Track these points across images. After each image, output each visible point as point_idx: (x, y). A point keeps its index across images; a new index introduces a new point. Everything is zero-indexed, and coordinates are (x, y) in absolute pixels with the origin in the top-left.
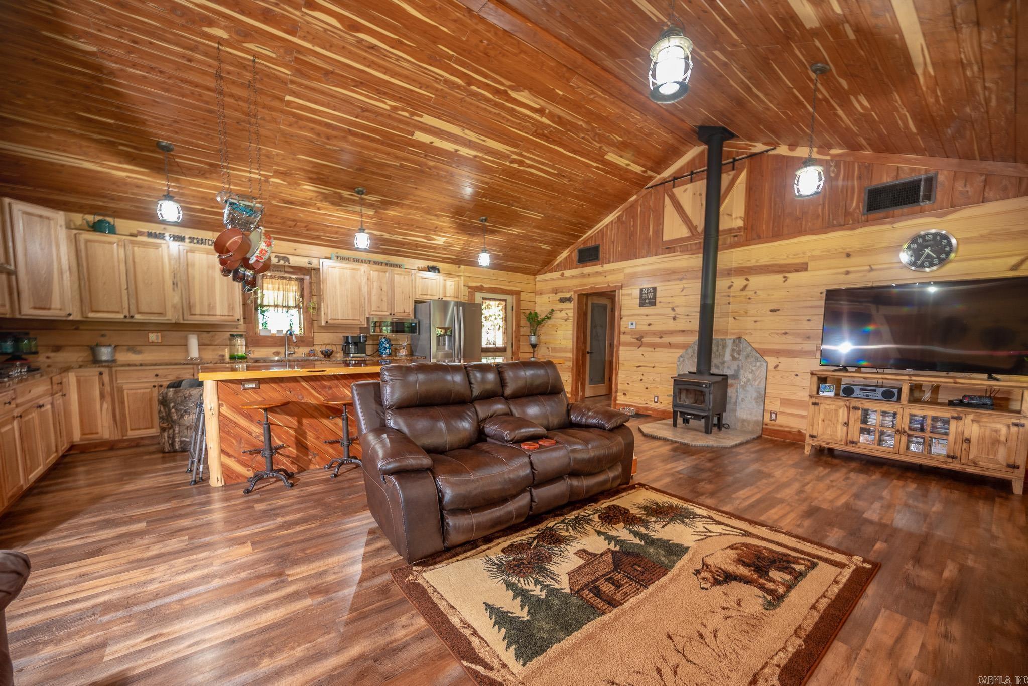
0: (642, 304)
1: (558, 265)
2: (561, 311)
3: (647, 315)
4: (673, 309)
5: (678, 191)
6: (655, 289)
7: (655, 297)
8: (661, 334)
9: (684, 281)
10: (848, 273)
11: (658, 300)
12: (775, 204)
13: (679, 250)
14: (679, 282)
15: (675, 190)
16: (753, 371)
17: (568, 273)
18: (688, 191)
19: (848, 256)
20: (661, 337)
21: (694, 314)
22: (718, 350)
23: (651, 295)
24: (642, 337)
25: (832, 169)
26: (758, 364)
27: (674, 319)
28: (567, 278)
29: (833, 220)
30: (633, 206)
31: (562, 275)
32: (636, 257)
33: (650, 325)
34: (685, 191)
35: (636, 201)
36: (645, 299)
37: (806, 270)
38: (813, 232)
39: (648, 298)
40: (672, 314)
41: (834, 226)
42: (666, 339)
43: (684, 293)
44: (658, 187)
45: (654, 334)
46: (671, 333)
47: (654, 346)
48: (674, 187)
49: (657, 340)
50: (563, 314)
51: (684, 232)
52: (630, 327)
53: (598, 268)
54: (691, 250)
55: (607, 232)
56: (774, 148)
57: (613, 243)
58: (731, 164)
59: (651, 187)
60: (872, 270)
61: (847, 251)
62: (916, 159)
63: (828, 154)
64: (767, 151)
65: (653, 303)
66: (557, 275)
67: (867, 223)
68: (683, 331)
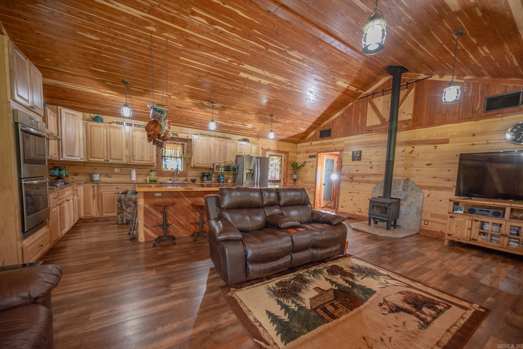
0: (353, 160)
1: (309, 138)
2: (310, 162)
3: (356, 166)
4: (370, 163)
5: (375, 100)
6: (361, 152)
7: (360, 156)
8: (363, 176)
9: (377, 148)
10: (473, 145)
11: (362, 157)
12: (430, 107)
13: (375, 131)
14: (374, 148)
16: (415, 197)
17: (314, 143)
18: (381, 100)
19: (474, 135)
20: (363, 177)
21: (382, 165)
22: (395, 185)
23: (358, 155)
24: (353, 177)
25: (465, 87)
26: (418, 193)
27: (371, 168)
28: (314, 145)
29: (465, 116)
30: (350, 108)
31: (311, 144)
32: (351, 135)
33: (357, 171)
34: (379, 100)
35: (352, 106)
36: (355, 157)
37: (448, 143)
38: (452, 122)
39: (357, 157)
40: (370, 165)
41: (465, 119)
42: (366, 179)
43: (377, 154)
44: (364, 98)
45: (360, 175)
46: (369, 175)
47: (359, 182)
48: (373, 98)
49: (361, 179)
50: (311, 164)
51: (378, 122)
52: (347, 171)
53: (330, 141)
54: (382, 131)
55: (335, 122)
56: (431, 77)
57: (339, 127)
58: (406, 86)
59: (361, 98)
60: (488, 143)
61: (473, 132)
62: (517, 81)
63: (463, 79)
64: (427, 78)
65: (359, 159)
66: (308, 144)
67: (485, 117)
68: (376, 174)
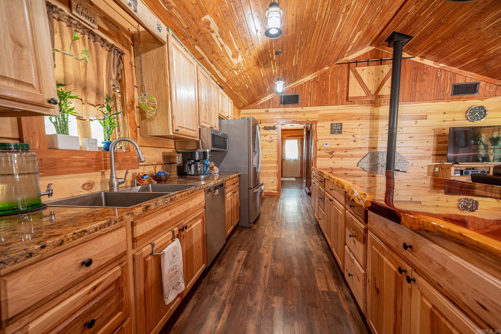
0: (332, 133)
1: (262, 104)
2: (265, 135)
3: (336, 139)
4: (354, 136)
5: (358, 69)
6: (341, 124)
7: (341, 129)
8: (346, 150)
9: (360, 121)
10: (444, 121)
11: (343, 130)
12: (412, 86)
13: (357, 103)
14: (357, 121)
15: (357, 69)
16: (402, 167)
17: (271, 110)
18: (365, 70)
19: (445, 113)
20: (346, 152)
21: (367, 139)
22: (383, 158)
23: (339, 128)
24: (333, 152)
25: (439, 73)
26: (405, 163)
27: (354, 141)
28: (271, 113)
29: (438, 97)
30: (325, 73)
31: (267, 111)
32: (327, 104)
33: (338, 145)
34: (363, 70)
35: (328, 70)
36: (335, 130)
37: (426, 119)
38: (430, 100)
39: (337, 129)
40: (353, 139)
41: (439, 99)
42: (349, 153)
43: (360, 127)
44: (343, 65)
45: (341, 150)
46: (353, 149)
47: (341, 157)
48: (356, 66)
49: (343, 153)
50: (267, 138)
51: (363, 94)
52: (325, 146)
53: (299, 109)
54: (365, 104)
55: (305, 87)
56: (415, 57)
57: (310, 94)
58: (380, 62)
59: (340, 64)
60: (454, 120)
61: (444, 111)
62: (474, 75)
63: (438, 66)
64: (410, 58)
65: (340, 132)
66: (263, 110)
67: (453, 99)
68: (360, 148)
